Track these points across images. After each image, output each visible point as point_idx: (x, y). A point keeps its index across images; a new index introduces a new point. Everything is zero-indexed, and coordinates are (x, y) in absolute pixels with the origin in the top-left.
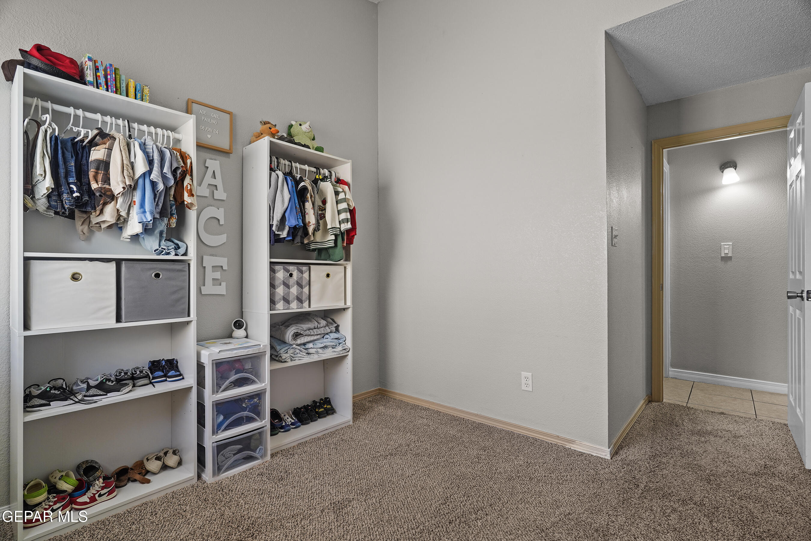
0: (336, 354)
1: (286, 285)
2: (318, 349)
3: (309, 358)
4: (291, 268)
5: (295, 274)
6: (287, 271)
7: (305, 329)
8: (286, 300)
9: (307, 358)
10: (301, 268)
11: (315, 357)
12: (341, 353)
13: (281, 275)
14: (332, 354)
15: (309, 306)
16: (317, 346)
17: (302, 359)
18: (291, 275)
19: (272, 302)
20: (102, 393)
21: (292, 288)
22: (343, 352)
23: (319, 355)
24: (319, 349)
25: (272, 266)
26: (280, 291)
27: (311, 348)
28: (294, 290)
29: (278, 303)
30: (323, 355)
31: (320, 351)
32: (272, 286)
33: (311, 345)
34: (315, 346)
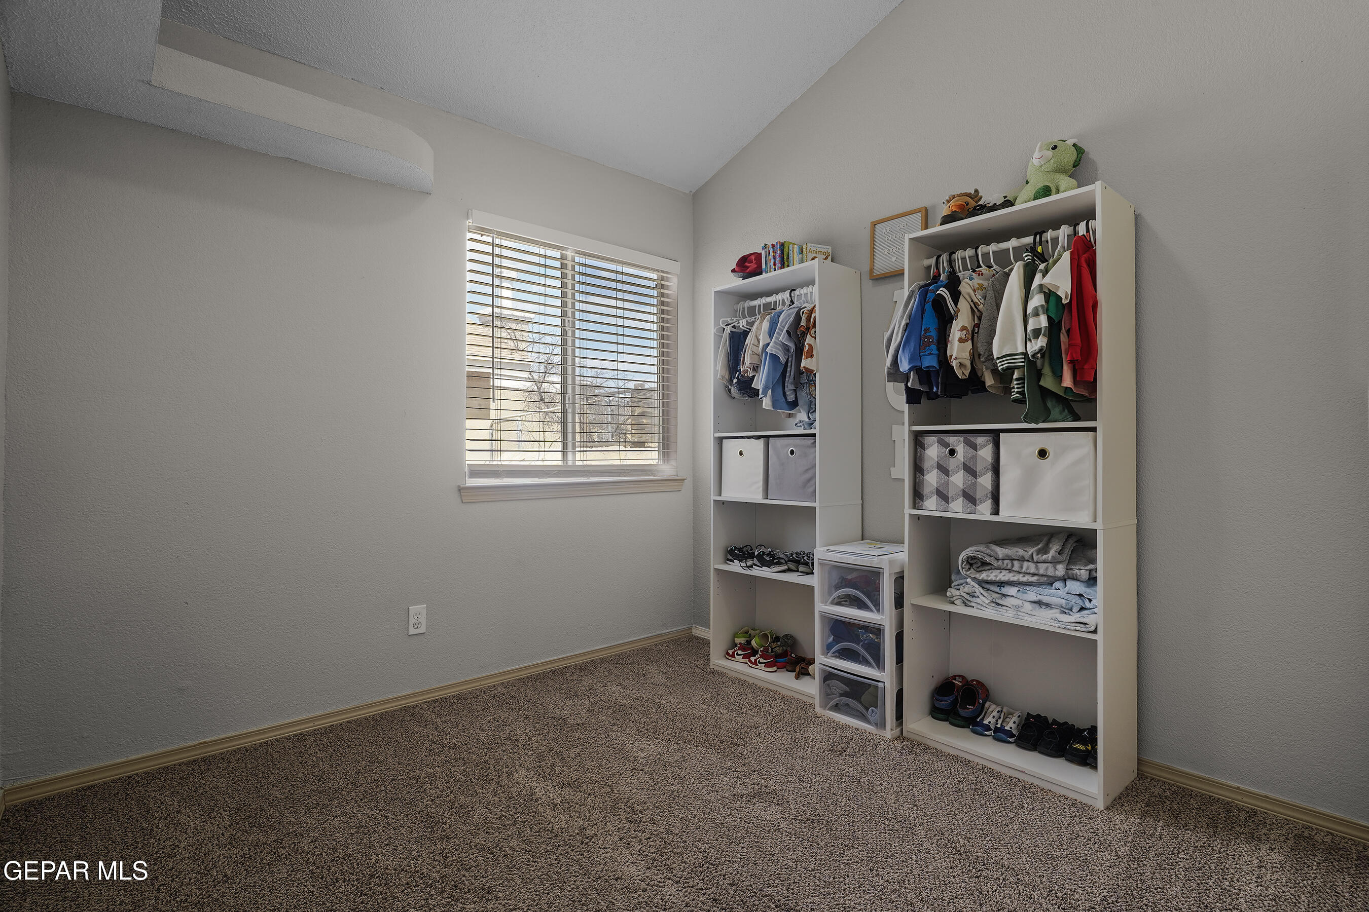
0: (1057, 625)
1: (944, 470)
2: (1025, 603)
3: (995, 612)
4: (952, 440)
5: (961, 449)
6: (946, 445)
7: (1000, 557)
8: (943, 496)
9: (993, 611)
10: (972, 439)
11: (1007, 614)
12: (1072, 628)
13: (933, 451)
14: (1054, 625)
15: (996, 511)
16: (1026, 597)
17: (982, 608)
18: (952, 452)
19: (917, 496)
20: (759, 564)
21: (954, 474)
22: (1078, 628)
23: (1019, 613)
24: (1028, 604)
25: (919, 438)
26: (932, 478)
27: (1012, 596)
28: (958, 479)
29: (927, 498)
30: (1027, 618)
31: (1028, 606)
32: (918, 468)
33: (1012, 591)
34: (1020, 595)
